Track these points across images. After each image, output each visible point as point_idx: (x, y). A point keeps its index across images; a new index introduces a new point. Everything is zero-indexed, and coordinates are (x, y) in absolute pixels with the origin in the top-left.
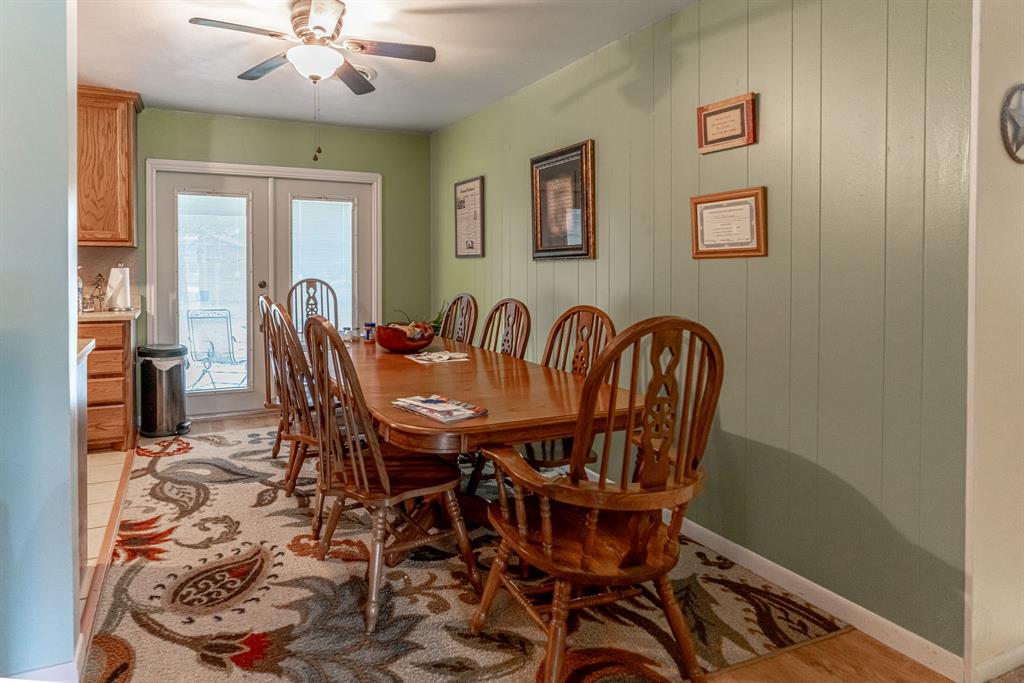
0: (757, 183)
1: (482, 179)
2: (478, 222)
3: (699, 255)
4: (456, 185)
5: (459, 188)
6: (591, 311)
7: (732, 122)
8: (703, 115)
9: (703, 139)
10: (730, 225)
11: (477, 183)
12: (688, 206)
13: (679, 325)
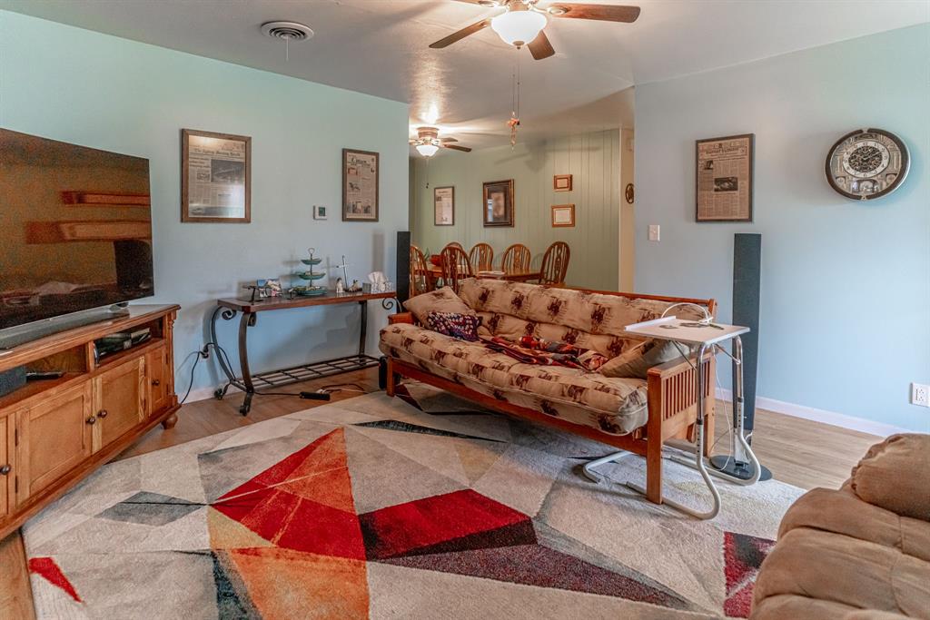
0: (572, 203)
1: (453, 188)
2: (451, 208)
3: (554, 226)
4: (435, 189)
5: (437, 191)
6: (519, 246)
7: (563, 183)
8: (556, 179)
9: (556, 187)
10: (563, 216)
11: (450, 190)
12: (550, 209)
13: (563, 243)
